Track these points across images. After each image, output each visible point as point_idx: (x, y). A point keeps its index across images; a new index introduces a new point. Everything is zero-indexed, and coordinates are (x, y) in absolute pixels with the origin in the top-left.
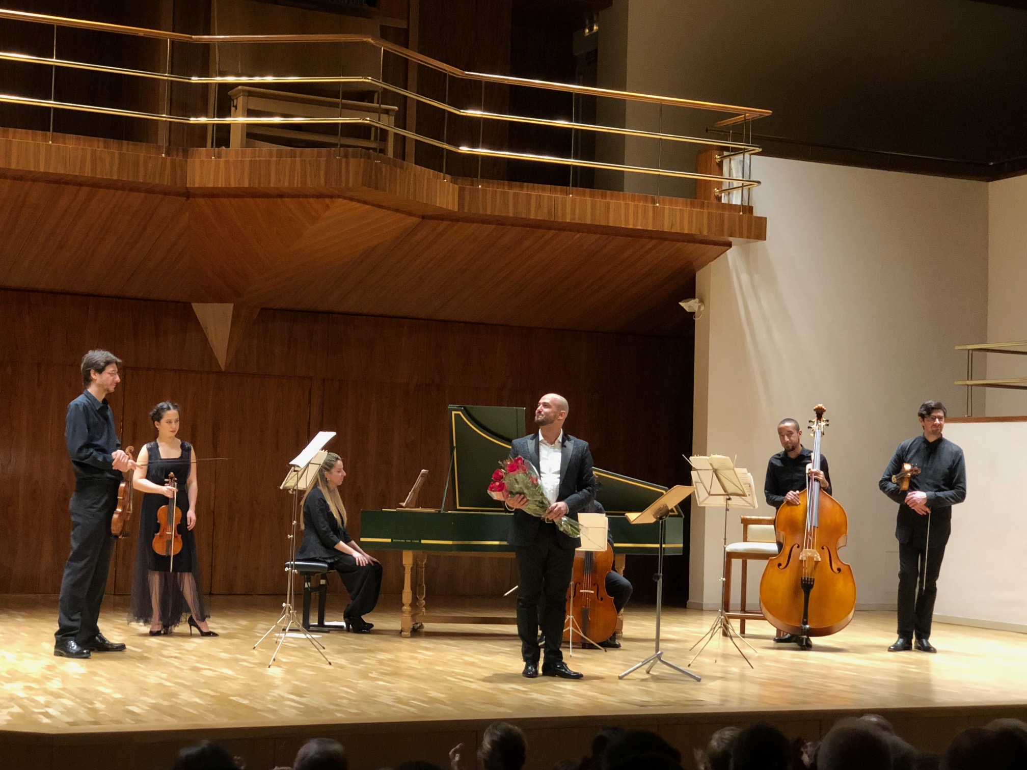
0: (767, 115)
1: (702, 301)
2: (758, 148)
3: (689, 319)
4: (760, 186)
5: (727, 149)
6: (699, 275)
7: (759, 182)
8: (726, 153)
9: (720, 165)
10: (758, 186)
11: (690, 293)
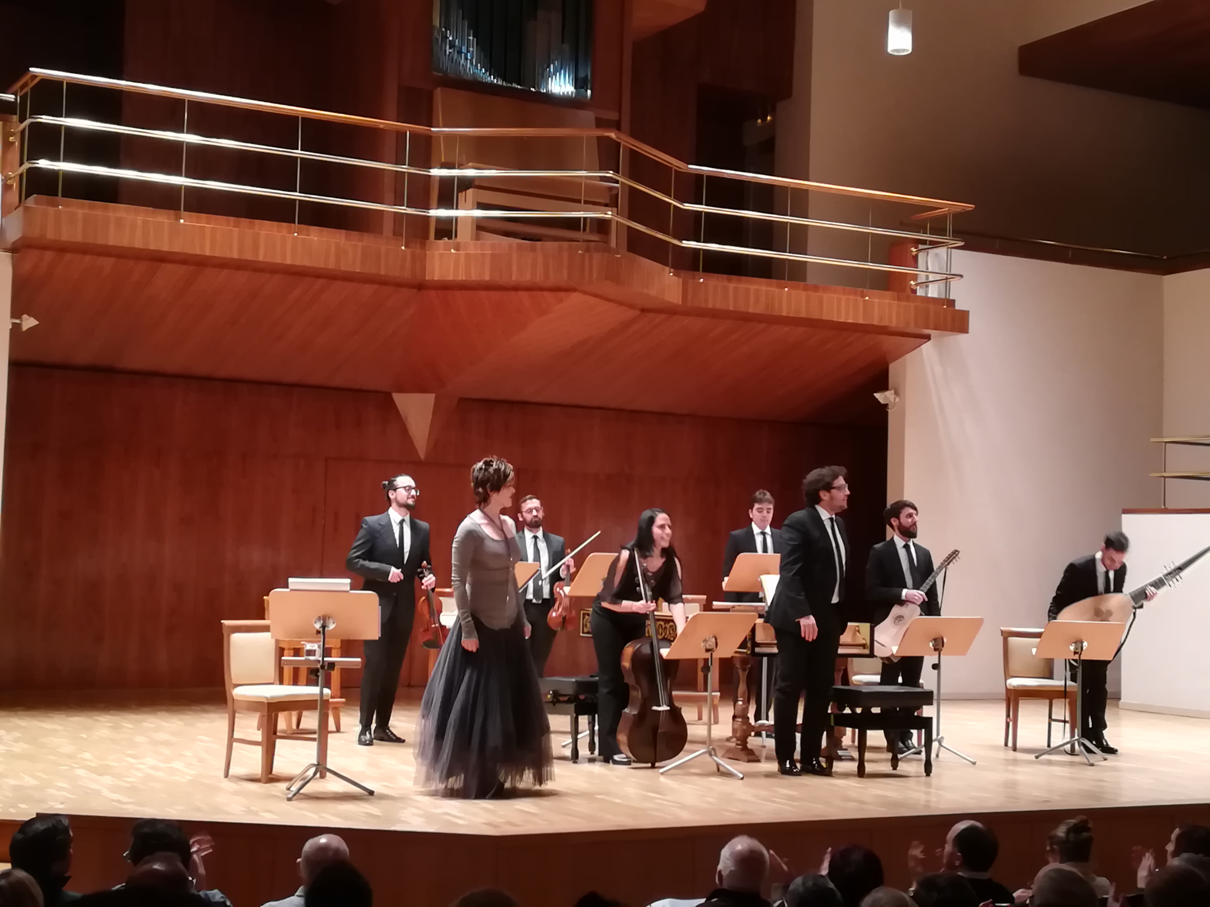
0: (971, 209)
1: (896, 393)
2: (960, 242)
3: (883, 409)
4: (963, 280)
5: (924, 242)
6: (892, 367)
7: (961, 276)
8: (921, 247)
9: (916, 258)
10: (959, 279)
11: (883, 385)
